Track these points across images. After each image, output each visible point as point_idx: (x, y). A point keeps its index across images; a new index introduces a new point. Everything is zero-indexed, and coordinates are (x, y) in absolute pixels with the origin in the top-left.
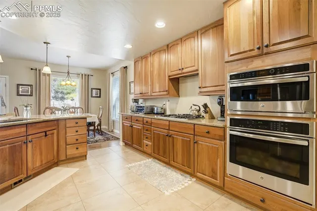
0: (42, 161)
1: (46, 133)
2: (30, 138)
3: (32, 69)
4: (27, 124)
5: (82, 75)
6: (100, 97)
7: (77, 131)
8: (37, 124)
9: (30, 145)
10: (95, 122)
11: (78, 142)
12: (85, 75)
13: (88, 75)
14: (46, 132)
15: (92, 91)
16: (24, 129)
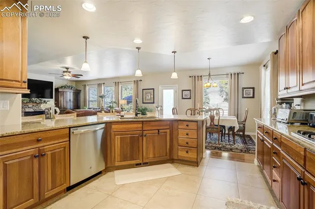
0: (154, 154)
1: (159, 132)
2: (145, 133)
3: (190, 77)
4: (142, 121)
5: (231, 74)
6: (253, 97)
7: (187, 134)
8: (151, 122)
9: (144, 138)
10: (234, 127)
11: (187, 145)
12: (234, 74)
13: (238, 74)
14: (158, 130)
15: (243, 91)
16: (140, 125)
